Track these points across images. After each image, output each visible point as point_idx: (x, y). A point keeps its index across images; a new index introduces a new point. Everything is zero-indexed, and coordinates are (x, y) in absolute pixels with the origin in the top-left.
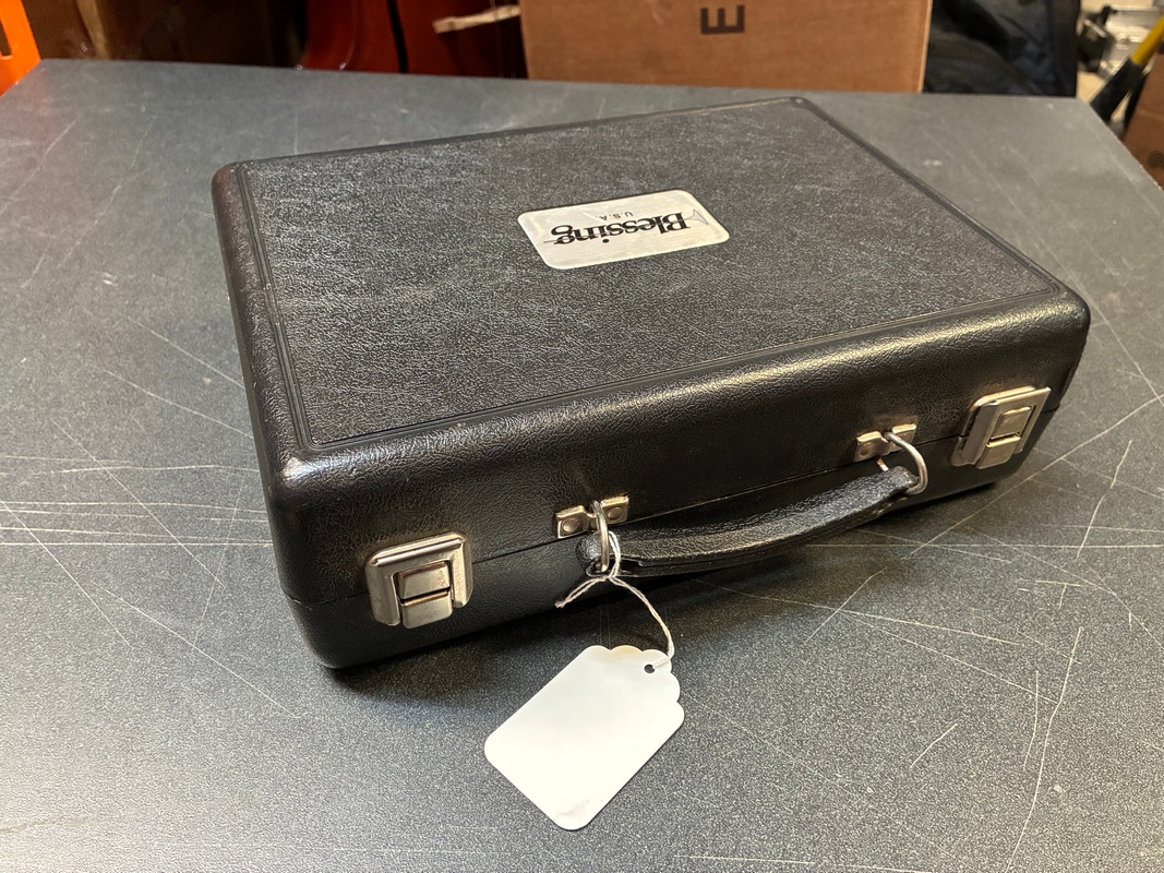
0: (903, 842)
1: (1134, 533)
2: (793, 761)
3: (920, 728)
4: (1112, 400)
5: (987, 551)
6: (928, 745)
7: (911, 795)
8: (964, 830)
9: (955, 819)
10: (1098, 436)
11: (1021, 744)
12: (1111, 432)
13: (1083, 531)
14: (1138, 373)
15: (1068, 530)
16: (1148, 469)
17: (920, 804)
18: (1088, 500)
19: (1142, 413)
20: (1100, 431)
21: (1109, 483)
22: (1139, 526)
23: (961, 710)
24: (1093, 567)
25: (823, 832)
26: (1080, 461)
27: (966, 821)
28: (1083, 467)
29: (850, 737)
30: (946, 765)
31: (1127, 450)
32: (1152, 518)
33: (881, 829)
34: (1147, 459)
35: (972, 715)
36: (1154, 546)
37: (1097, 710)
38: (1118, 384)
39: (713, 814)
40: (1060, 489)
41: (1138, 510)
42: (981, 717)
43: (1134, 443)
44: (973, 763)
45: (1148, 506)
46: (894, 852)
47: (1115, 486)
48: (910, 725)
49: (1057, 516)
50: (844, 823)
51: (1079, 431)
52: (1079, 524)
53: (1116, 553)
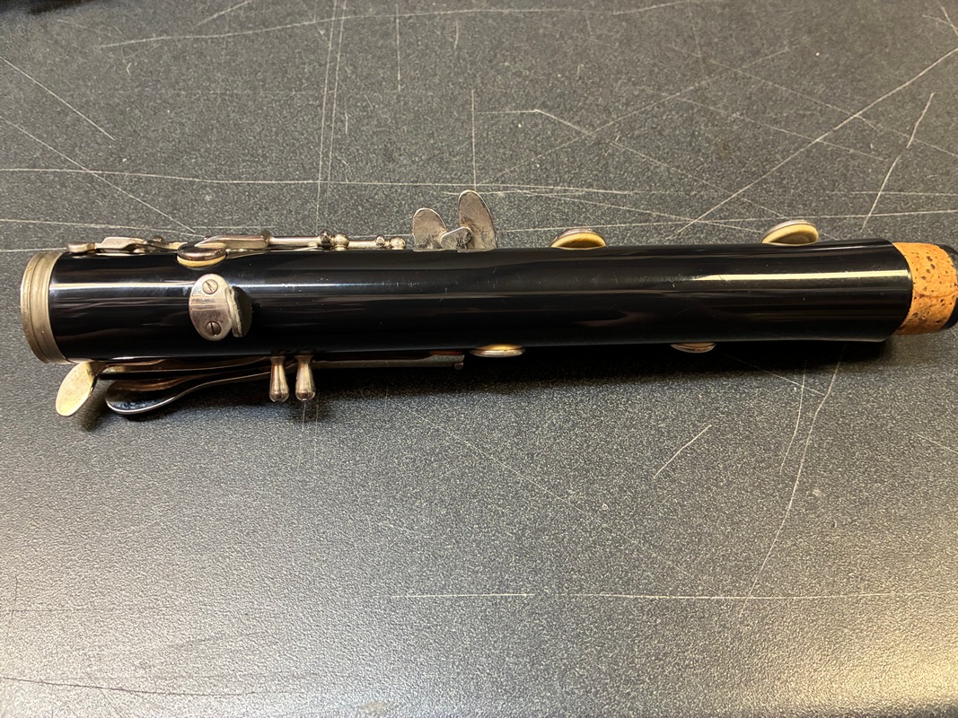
0: (637, 563)
1: (928, 197)
2: (520, 478)
3: (669, 432)
4: (916, 48)
5: (763, 225)
6: (676, 451)
7: (651, 509)
8: (706, 545)
9: (698, 534)
10: (898, 89)
11: (780, 444)
12: (913, 84)
13: (872, 197)
14: (944, 18)
15: (855, 198)
16: (949, 125)
17: (660, 519)
18: (881, 162)
19: (947, 62)
20: (901, 83)
21: (906, 141)
22: (934, 190)
23: (717, 409)
25: (547, 559)
26: (877, 118)
27: (710, 535)
28: (879, 125)
29: (588, 446)
30: (693, 472)
31: (929, 104)
32: (949, 180)
33: (614, 551)
34: (948, 113)
35: (728, 414)
36: (949, 211)
37: (868, 401)
38: (923, 31)
39: (422, 546)
40: (852, 151)
41: (935, 171)
42: (738, 415)
43: (935, 96)
44: (725, 468)
45: (946, 166)
46: (626, 575)
47: (912, 145)
48: (658, 430)
49: (845, 181)
50: (572, 546)
51: (878, 84)
52: (869, 189)
53: (906, 221)
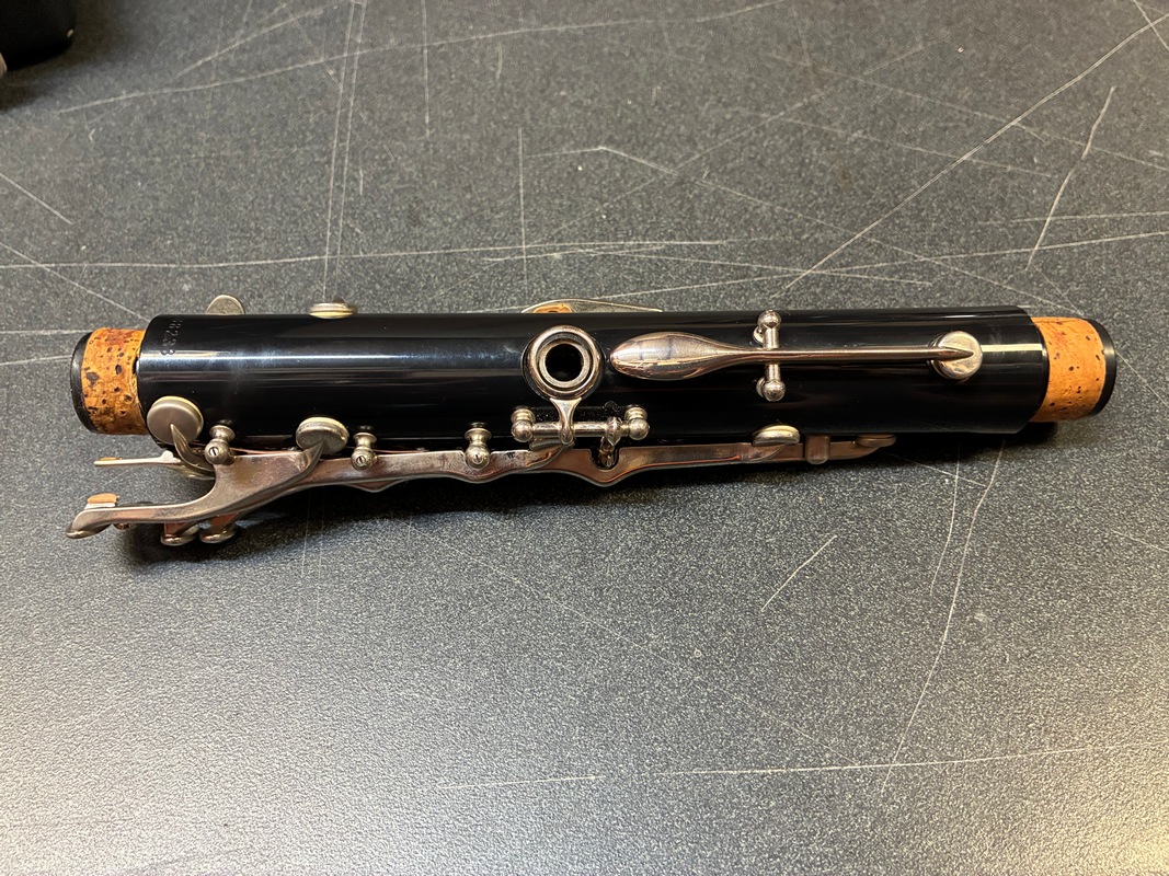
0: (742, 726)
1: (1113, 220)
2: (586, 622)
3: (780, 549)
4: (1089, 32)
5: (897, 271)
6: (791, 573)
7: (759, 653)
8: (834, 697)
9: (823, 682)
10: (1067, 85)
11: (928, 554)
12: (1086, 77)
13: (1039, 226)
15: (1016, 228)
16: (1135, 125)
17: (772, 665)
18: (1049, 180)
19: (1129, 47)
20: (1071, 78)
21: (1081, 150)
22: (1120, 209)
23: (843, 514)
24: (1050, 276)
25: (622, 727)
26: (1040, 124)
27: (839, 682)
28: (1044, 133)
29: (674, 574)
30: (814, 600)
31: (1108, 101)
32: (1140, 196)
33: (710, 711)
34: (1135, 110)
35: (859, 519)
36: (1142, 235)
37: (1044, 491)
38: (1097, 10)
40: (1009, 168)
41: (1121, 185)
42: (872, 521)
43: (1117, 90)
44: (857, 592)
45: (1136, 178)
46: (727, 743)
47: (1089, 154)
48: (766, 546)
49: (1002, 208)
50: (655, 708)
51: (1041, 81)
52: (1034, 215)
53: (1085, 253)
